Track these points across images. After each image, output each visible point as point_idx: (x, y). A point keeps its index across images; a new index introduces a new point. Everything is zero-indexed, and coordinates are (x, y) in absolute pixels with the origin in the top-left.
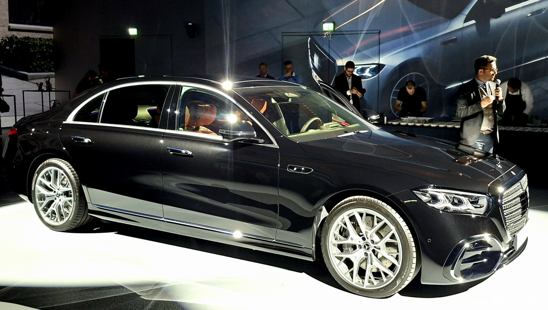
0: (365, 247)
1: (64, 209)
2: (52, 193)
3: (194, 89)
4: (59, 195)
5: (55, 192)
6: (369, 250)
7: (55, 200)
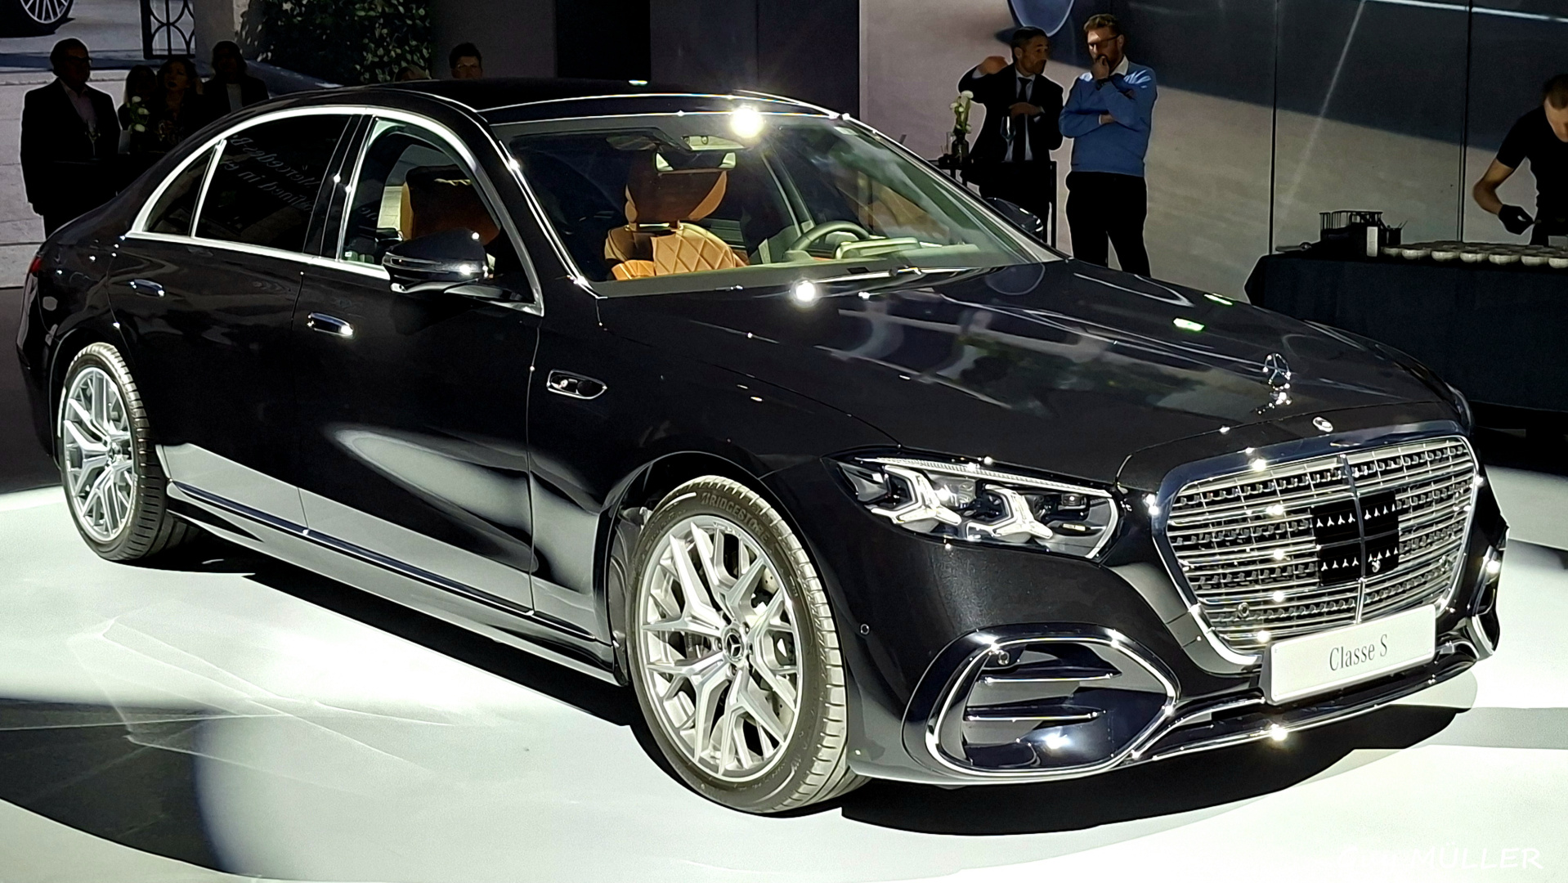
0: (729, 645)
1: (119, 493)
2: (98, 447)
3: (400, 129)
4: (114, 453)
5: (105, 444)
6: (739, 655)
7: (106, 467)
